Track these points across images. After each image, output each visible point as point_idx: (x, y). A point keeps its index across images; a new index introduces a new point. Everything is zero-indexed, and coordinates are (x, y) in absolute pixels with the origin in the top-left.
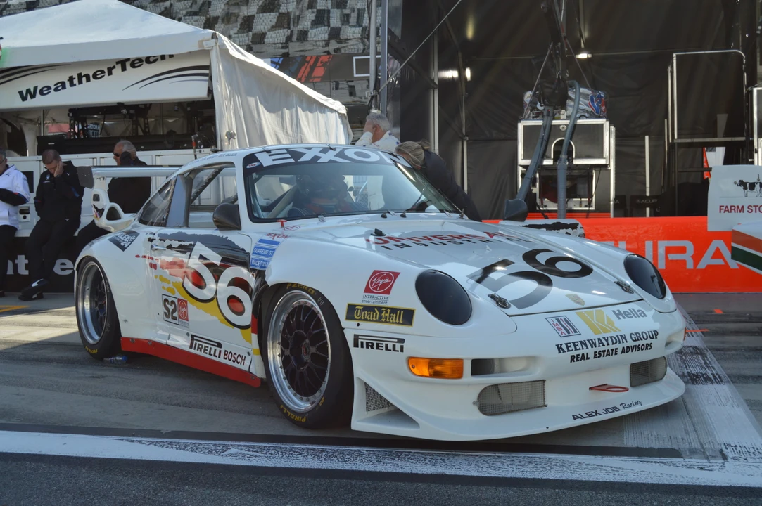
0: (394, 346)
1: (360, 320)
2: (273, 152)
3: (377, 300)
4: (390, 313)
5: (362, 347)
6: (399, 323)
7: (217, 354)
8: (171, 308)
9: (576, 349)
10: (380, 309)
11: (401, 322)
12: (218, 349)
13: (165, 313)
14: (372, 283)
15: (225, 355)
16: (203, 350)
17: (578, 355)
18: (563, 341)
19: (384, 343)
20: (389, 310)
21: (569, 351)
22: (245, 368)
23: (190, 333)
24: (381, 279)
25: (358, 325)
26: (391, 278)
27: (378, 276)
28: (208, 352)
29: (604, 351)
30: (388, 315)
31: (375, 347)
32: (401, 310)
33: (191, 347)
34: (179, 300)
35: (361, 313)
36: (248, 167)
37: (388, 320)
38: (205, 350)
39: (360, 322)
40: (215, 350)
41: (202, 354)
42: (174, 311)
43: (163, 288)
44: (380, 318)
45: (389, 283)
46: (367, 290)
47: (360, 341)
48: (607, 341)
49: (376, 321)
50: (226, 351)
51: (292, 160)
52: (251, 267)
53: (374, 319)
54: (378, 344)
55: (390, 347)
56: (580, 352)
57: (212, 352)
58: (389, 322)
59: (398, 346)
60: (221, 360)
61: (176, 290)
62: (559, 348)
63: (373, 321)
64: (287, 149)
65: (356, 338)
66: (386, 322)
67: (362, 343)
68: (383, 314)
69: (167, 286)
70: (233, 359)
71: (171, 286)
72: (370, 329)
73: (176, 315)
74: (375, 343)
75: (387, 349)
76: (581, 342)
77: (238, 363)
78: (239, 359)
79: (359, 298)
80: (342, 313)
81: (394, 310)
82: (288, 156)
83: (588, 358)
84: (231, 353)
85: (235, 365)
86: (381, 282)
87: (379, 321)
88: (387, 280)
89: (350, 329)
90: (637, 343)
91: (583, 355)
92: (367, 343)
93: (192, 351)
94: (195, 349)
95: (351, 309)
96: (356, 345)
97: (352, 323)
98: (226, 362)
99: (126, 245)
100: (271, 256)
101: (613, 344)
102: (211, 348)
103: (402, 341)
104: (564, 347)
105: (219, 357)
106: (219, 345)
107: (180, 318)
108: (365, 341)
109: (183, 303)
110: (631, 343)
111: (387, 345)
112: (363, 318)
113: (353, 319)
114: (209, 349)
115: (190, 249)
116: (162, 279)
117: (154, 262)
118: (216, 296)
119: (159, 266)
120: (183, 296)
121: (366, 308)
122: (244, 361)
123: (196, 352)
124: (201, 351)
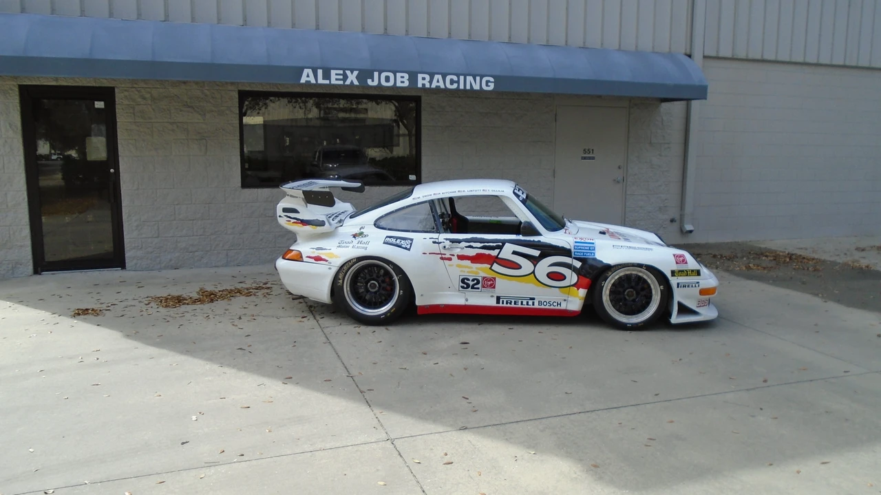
3: (682, 267)
5: (681, 287)
6: (696, 275)
7: (530, 304)
8: (471, 283)
10: (686, 270)
12: (531, 301)
13: (463, 287)
14: (677, 260)
15: (539, 303)
16: (513, 303)
19: (691, 284)
22: (563, 307)
23: (495, 295)
27: (678, 257)
28: (519, 304)
30: (690, 272)
31: (687, 286)
32: (695, 270)
33: (498, 302)
34: (484, 278)
35: (678, 273)
39: (678, 277)
40: (528, 302)
41: (513, 305)
43: (461, 271)
45: (684, 259)
46: (677, 263)
47: (680, 285)
52: (573, 256)
53: (684, 275)
55: (694, 285)
59: (697, 285)
60: (536, 306)
61: (480, 272)
65: (678, 284)
66: (690, 275)
69: (467, 270)
70: (547, 304)
71: (475, 270)
72: (682, 280)
73: (479, 286)
75: (692, 287)
77: (554, 306)
78: (554, 304)
79: (675, 267)
80: (669, 275)
81: (692, 271)
84: (545, 302)
85: (552, 307)
86: (681, 259)
87: (687, 275)
89: (674, 281)
92: (683, 285)
93: (501, 305)
94: (503, 303)
95: (673, 273)
96: (678, 287)
97: (675, 278)
98: (543, 307)
99: (408, 247)
100: (594, 250)
102: (523, 302)
103: (698, 283)
105: (533, 305)
106: (533, 299)
107: (484, 287)
109: (490, 279)
112: (679, 275)
113: (675, 276)
114: (520, 302)
115: (500, 248)
116: (458, 266)
117: (448, 256)
118: (533, 272)
119: (455, 259)
120: (490, 275)
121: (679, 271)
122: (560, 304)
123: (505, 305)
124: (511, 304)
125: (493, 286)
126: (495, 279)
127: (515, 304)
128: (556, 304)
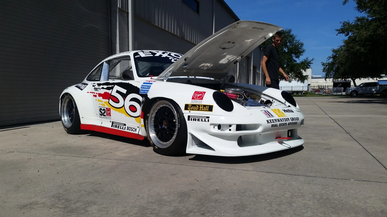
0: (205, 120)
1: (191, 110)
2: (145, 52)
3: (197, 102)
4: (203, 107)
5: (191, 120)
6: (207, 111)
7: (124, 128)
8: (103, 112)
9: (273, 122)
10: (199, 105)
11: (208, 110)
12: (124, 126)
13: (100, 114)
14: (195, 96)
15: (127, 128)
16: (117, 127)
17: (274, 124)
18: (269, 119)
19: (201, 119)
20: (203, 106)
21: (271, 123)
22: (137, 132)
23: (111, 121)
24: (198, 94)
25: (190, 112)
26: (202, 94)
27: (197, 93)
28: (120, 128)
29: (282, 124)
30: (202, 108)
31: (197, 120)
32: (208, 106)
33: (112, 126)
34: (107, 108)
35: (191, 108)
36: (135, 57)
37: (202, 110)
38: (118, 127)
39: (190, 111)
40: (123, 127)
42: (104, 113)
43: (100, 104)
44: (199, 108)
45: (201, 96)
46: (193, 98)
47: (190, 118)
48: (283, 120)
49: (197, 110)
50: (128, 127)
51: (152, 55)
52: (140, 93)
53: (196, 109)
54: (198, 119)
55: (203, 120)
56: (275, 123)
57: (122, 128)
58: (203, 110)
60: (126, 130)
61: (105, 104)
62: (268, 121)
63: (196, 110)
64: (150, 51)
65: (189, 117)
66: (201, 110)
67: (191, 119)
68: (200, 107)
69: (101, 103)
70: (131, 130)
71: (103, 103)
72: (194, 113)
73: (105, 114)
74: (197, 118)
75: (202, 121)
76: (275, 120)
77: (133, 131)
79: (190, 102)
80: (182, 107)
81: (205, 106)
82: (151, 54)
83: (277, 126)
84: (130, 127)
85: (132, 132)
86: (199, 95)
87: (198, 110)
88: (201, 95)
89: (186, 114)
90: (293, 121)
91: (276, 124)
92: (194, 119)
93: (113, 128)
94: (114, 127)
96: (189, 120)
97: (187, 111)
99: (83, 88)
100: (149, 88)
101: (285, 121)
102: (121, 126)
103: (208, 117)
104: (269, 121)
105: (125, 129)
106: (125, 125)
107: (107, 115)
108: (192, 118)
109: (109, 110)
110: (291, 121)
111: (202, 119)
112: (192, 109)
113: (188, 109)
114: (120, 127)
115: (112, 88)
116: (99, 101)
117: (95, 94)
118: (124, 105)
119: (97, 95)
120: (109, 107)
121: (193, 105)
122: (136, 130)
123: (114, 128)
124: (116, 128)
125: (109, 114)
126: (110, 109)
127: (118, 128)
128: (134, 130)
